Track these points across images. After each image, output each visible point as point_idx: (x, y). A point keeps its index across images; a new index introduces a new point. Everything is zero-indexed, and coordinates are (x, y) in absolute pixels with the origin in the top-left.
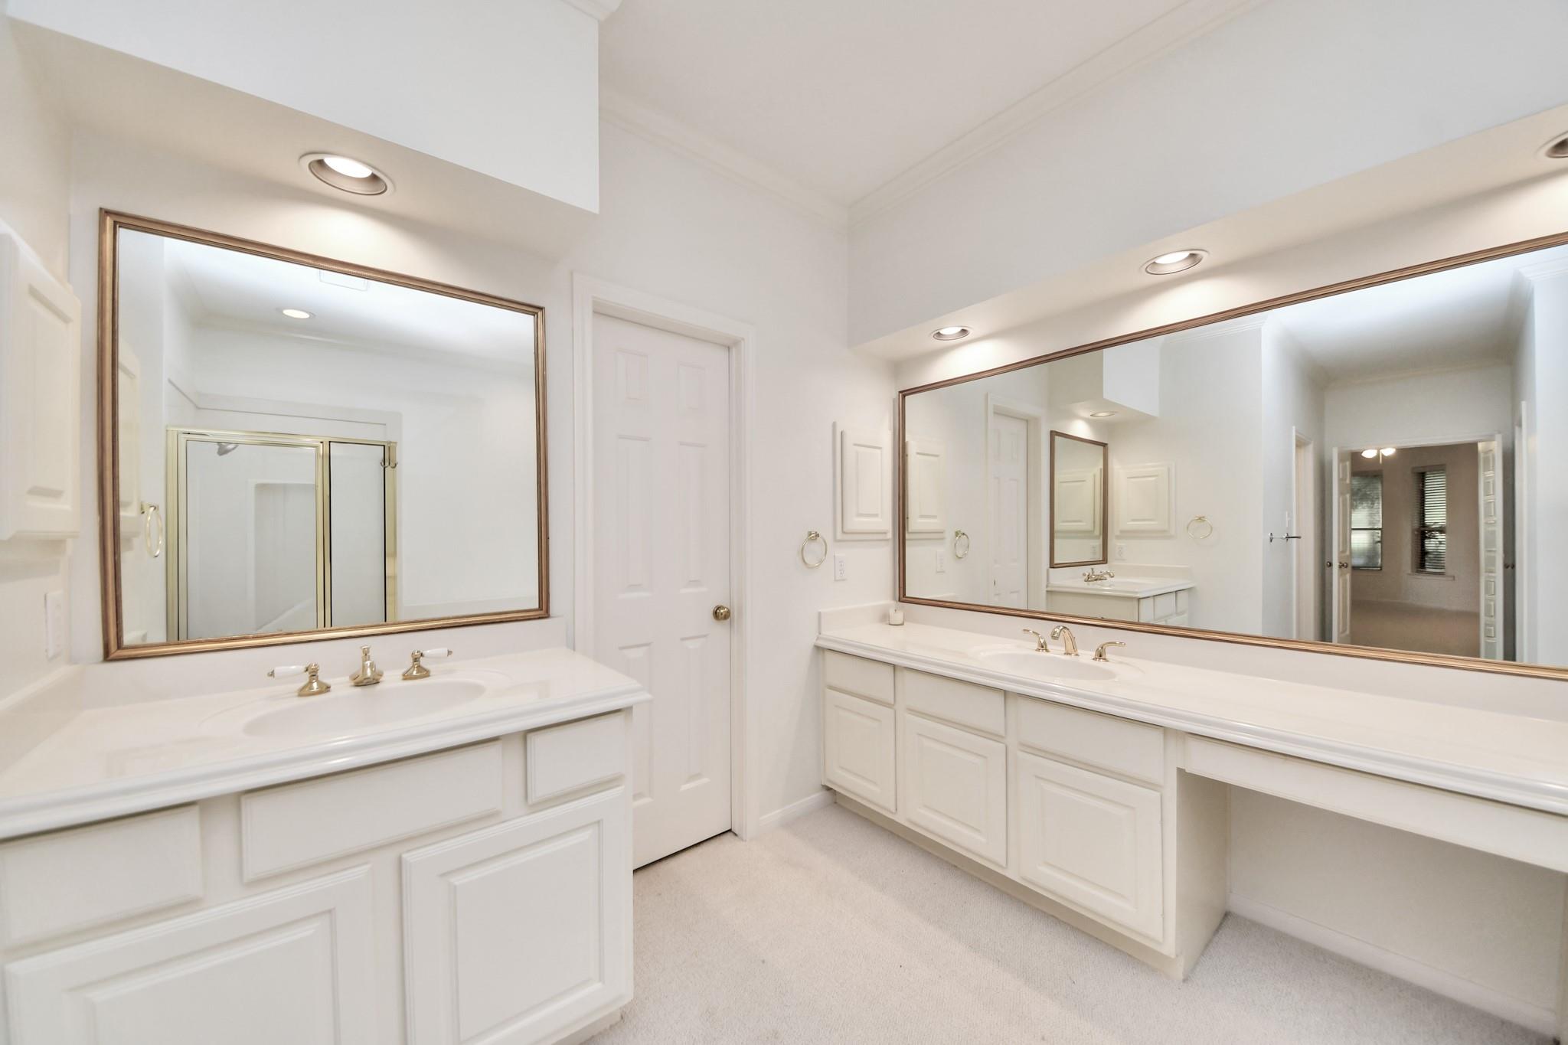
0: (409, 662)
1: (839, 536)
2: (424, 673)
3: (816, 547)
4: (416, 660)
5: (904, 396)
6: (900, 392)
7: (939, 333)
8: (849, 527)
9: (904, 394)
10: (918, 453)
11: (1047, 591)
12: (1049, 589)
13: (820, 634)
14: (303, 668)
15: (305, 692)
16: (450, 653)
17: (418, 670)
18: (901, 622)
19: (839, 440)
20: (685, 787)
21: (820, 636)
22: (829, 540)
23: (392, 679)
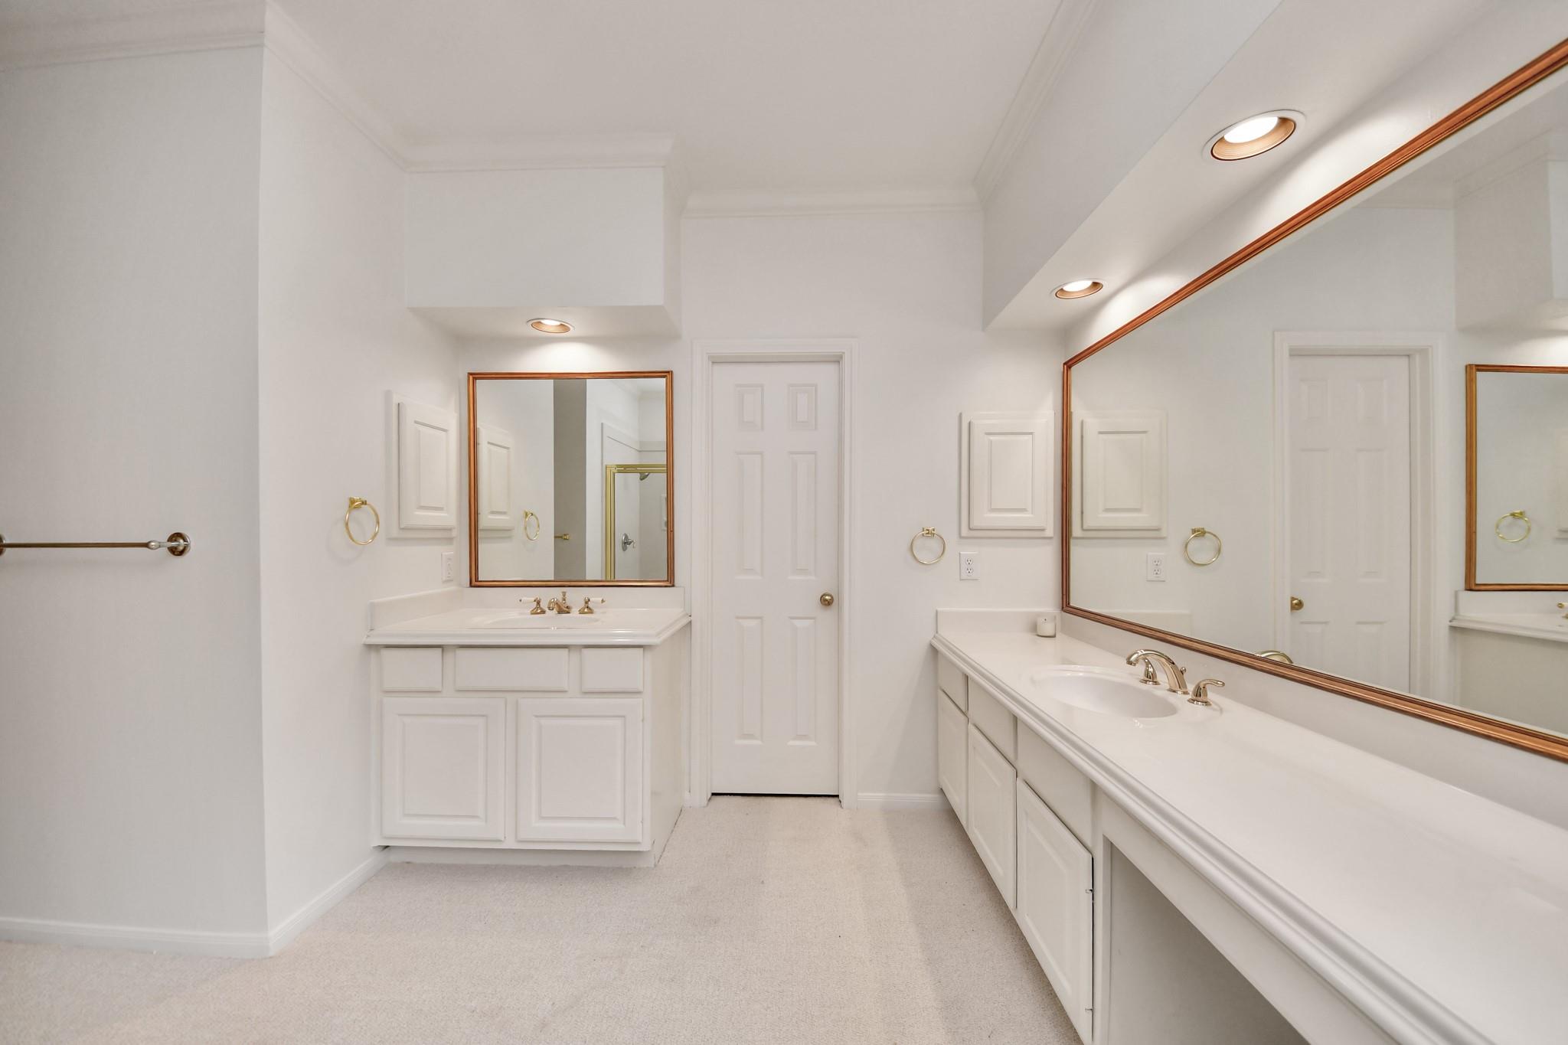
0: (583, 604)
1: (965, 532)
2: (591, 611)
3: (934, 544)
4: (586, 603)
5: (1069, 367)
6: (1064, 364)
7: (1062, 289)
8: (976, 523)
9: (1069, 365)
10: (1100, 433)
11: (1453, 629)
12: (1454, 624)
13: (937, 632)
14: (533, 599)
15: (534, 613)
16: (603, 601)
17: (587, 609)
18: (1051, 633)
19: (965, 432)
20: (791, 743)
21: (937, 635)
22: (951, 538)
23: (575, 612)
